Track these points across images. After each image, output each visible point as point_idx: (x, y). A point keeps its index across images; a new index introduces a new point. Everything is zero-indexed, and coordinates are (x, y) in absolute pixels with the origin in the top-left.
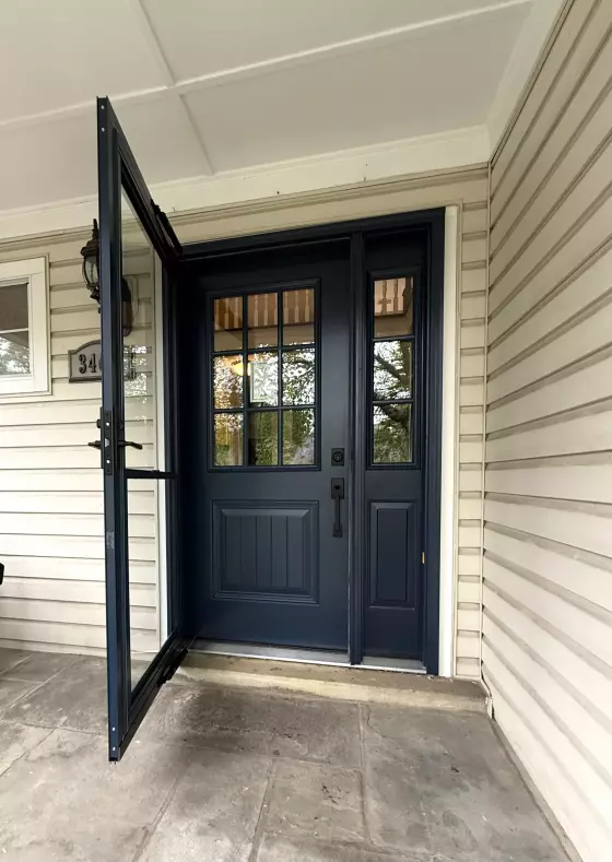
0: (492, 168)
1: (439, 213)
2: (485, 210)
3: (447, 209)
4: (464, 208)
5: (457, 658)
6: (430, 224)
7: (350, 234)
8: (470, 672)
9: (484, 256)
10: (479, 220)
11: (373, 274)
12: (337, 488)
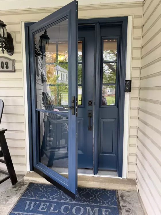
0: (144, 4)
1: (126, 18)
2: (141, 19)
3: (129, 17)
4: (134, 17)
5: (128, 172)
6: (123, 22)
7: (95, 23)
8: (132, 176)
9: (141, 35)
10: (139, 22)
11: (103, 38)
12: (90, 114)
